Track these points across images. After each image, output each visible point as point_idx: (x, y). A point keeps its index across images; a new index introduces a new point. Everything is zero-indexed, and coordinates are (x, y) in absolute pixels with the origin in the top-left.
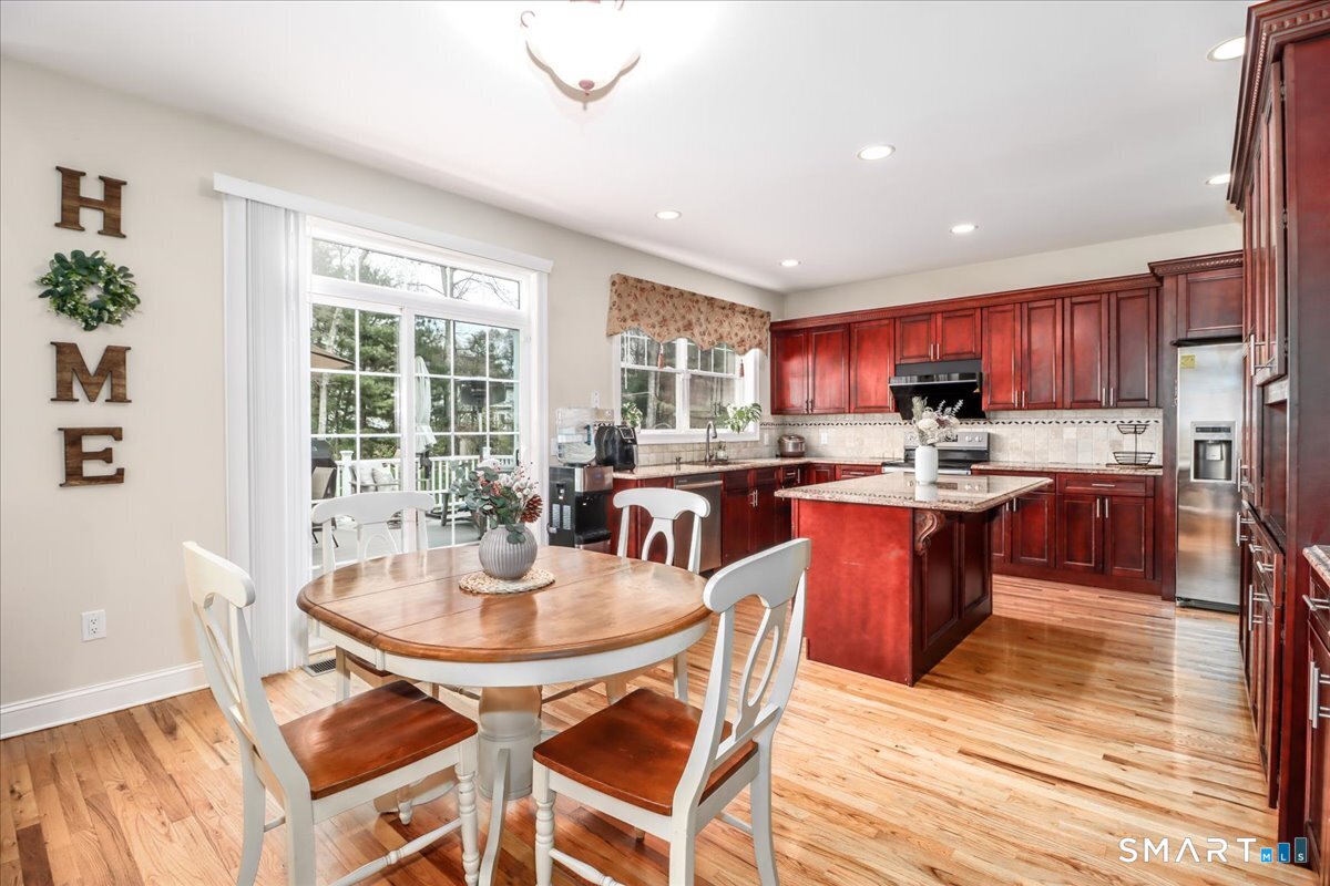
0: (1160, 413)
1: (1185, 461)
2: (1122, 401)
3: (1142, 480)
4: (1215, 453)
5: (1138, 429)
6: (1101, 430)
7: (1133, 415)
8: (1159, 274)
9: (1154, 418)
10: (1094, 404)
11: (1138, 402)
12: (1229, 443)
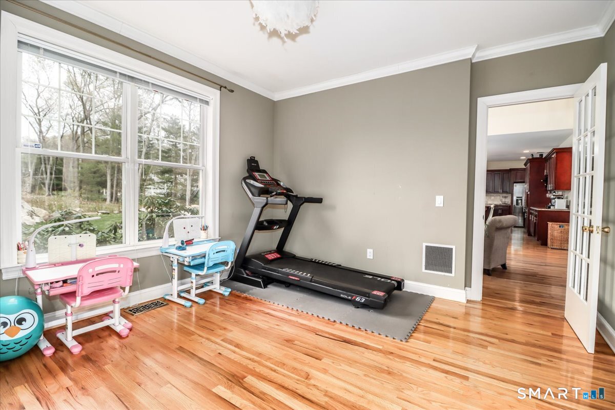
0: (510, 195)
1: (515, 203)
2: (504, 192)
3: (507, 206)
4: (520, 201)
5: (505, 197)
6: (498, 197)
7: (505, 195)
8: (511, 170)
9: (509, 196)
10: (498, 192)
11: (507, 192)
12: (522, 200)
